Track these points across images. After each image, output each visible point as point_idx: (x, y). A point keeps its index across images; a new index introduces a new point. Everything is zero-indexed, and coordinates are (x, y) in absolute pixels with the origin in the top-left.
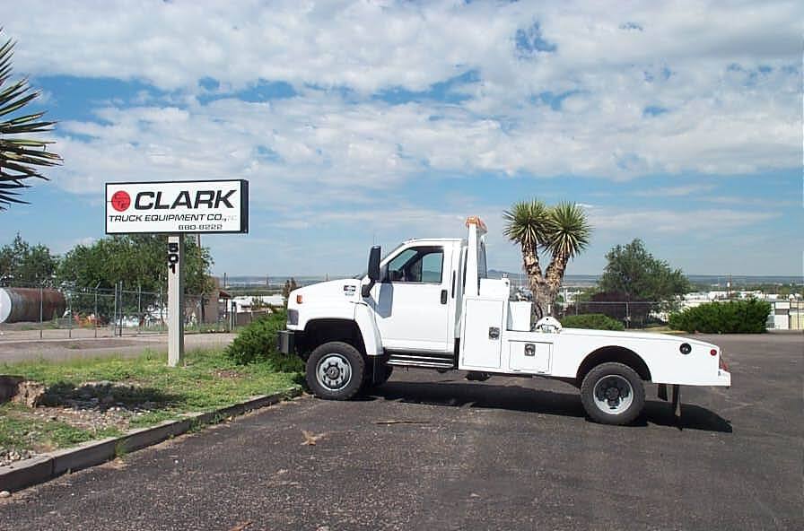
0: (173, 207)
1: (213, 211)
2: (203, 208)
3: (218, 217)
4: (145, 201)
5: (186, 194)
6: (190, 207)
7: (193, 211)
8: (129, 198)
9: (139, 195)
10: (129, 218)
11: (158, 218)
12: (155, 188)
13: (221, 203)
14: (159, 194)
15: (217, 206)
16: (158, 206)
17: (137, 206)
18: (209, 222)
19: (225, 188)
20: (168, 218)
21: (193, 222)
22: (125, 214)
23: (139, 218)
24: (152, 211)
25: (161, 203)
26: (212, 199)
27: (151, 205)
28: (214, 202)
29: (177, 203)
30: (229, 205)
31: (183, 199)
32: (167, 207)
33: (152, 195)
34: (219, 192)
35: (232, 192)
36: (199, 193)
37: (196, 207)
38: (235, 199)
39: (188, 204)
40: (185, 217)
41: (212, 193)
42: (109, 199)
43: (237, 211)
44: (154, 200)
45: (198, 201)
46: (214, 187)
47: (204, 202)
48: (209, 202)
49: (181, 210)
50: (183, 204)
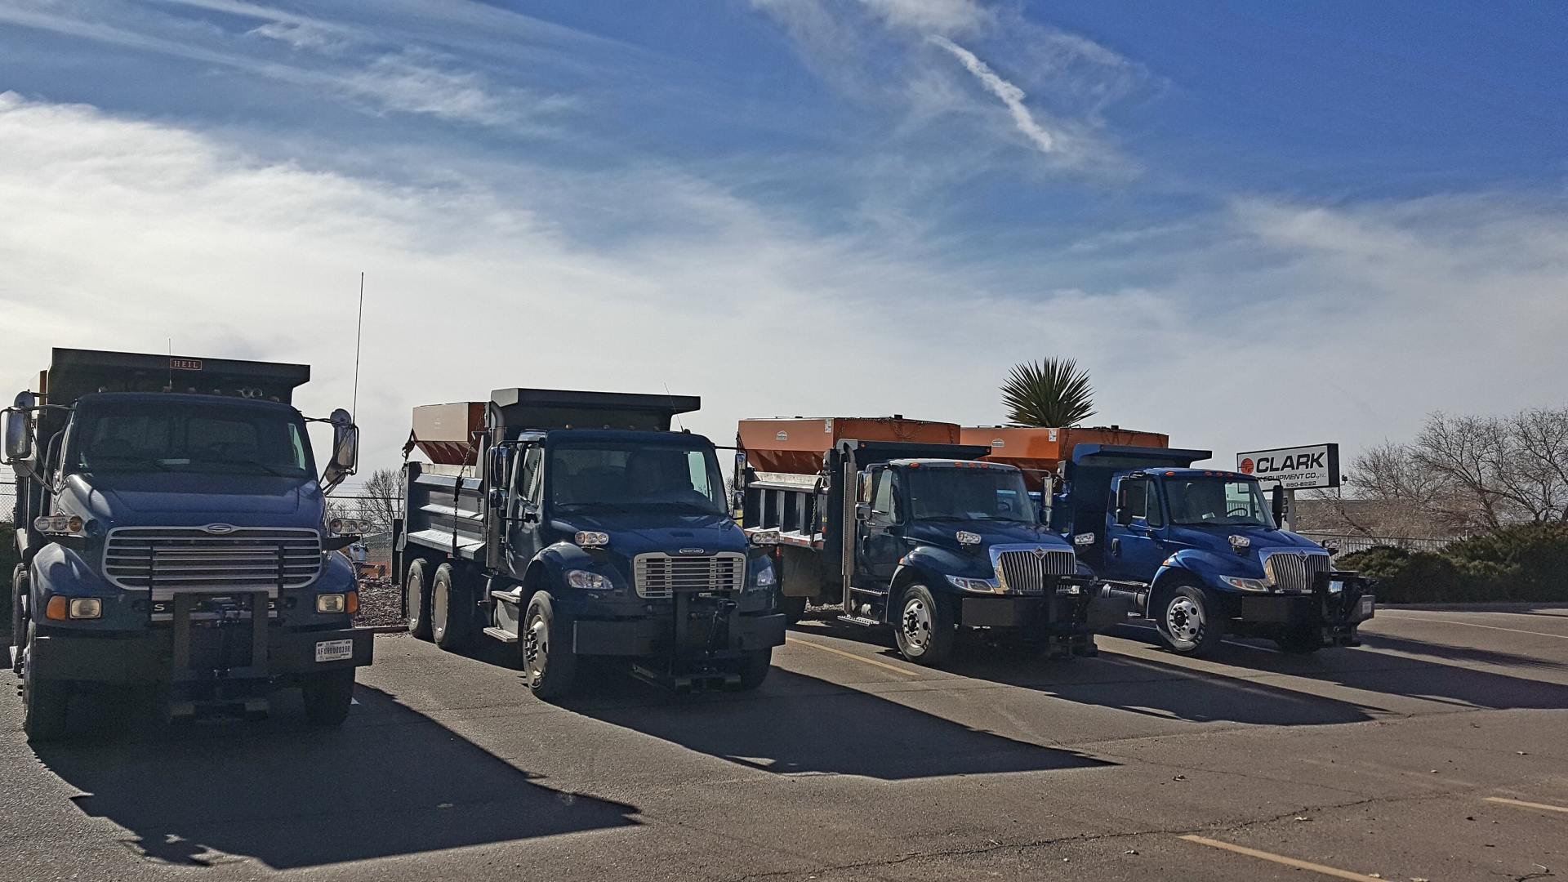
0: (1282, 469)
1: (1309, 470)
2: (1302, 468)
3: (1313, 475)
4: (1263, 465)
5: (1290, 458)
6: (1293, 468)
7: (1296, 472)
8: (1252, 464)
9: (1260, 461)
11: (1272, 479)
12: (1269, 455)
13: (1315, 463)
14: (1273, 459)
15: (1312, 467)
16: (1272, 470)
17: (1259, 471)
18: (1308, 480)
19: (1316, 452)
20: (1278, 478)
21: (1296, 480)
24: (1268, 474)
25: (1274, 467)
26: (1308, 461)
27: (1267, 468)
28: (1309, 463)
29: (1285, 466)
30: (1320, 466)
31: (1288, 463)
32: (1277, 469)
33: (1267, 460)
34: (1313, 455)
35: (1322, 454)
36: (1300, 457)
37: (1298, 468)
38: (1324, 460)
39: (1292, 466)
40: (1290, 477)
41: (1307, 456)
42: (1239, 465)
43: (1325, 470)
44: (1269, 465)
45: (1299, 464)
46: (1309, 451)
47: (1303, 464)
48: (1306, 464)
49: (1288, 471)
50: (1288, 466)
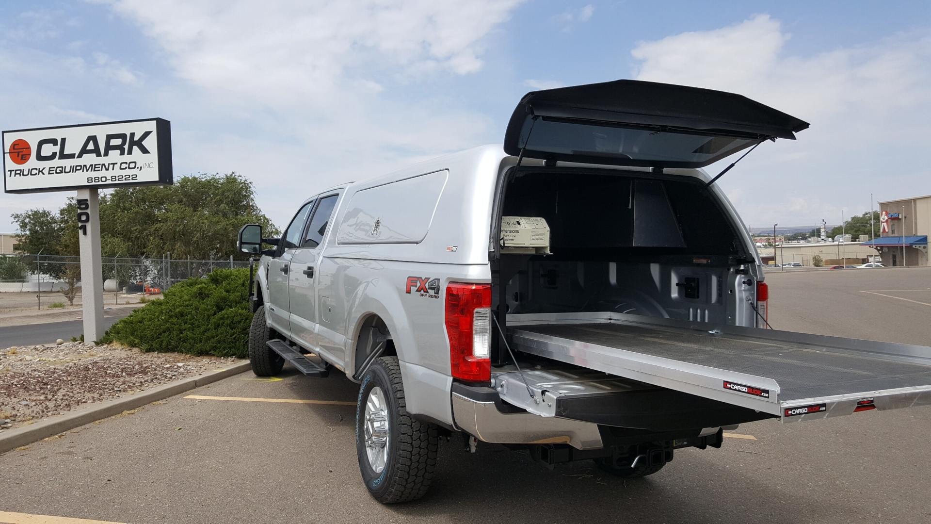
0: (80, 156)
1: (126, 158)
2: (114, 155)
3: (132, 165)
4: (47, 150)
5: (93, 138)
6: (99, 154)
7: (102, 160)
8: (29, 148)
9: (41, 143)
10: (30, 172)
11: (63, 170)
12: (57, 135)
13: (135, 148)
14: (63, 140)
15: (130, 152)
16: (63, 156)
17: (39, 158)
18: (122, 172)
19: (138, 130)
20: (74, 169)
21: (103, 173)
22: (26, 167)
23: (41, 171)
24: (57, 162)
25: (65, 153)
26: (124, 143)
27: (54, 154)
28: (126, 147)
29: (84, 151)
30: (145, 151)
31: (91, 146)
32: (72, 156)
33: (54, 142)
34: (132, 135)
35: (147, 134)
36: (109, 137)
37: (106, 154)
38: (151, 143)
39: (97, 151)
40: (94, 168)
41: (123, 136)
42: (7, 150)
43: (153, 157)
44: (57, 149)
45: (108, 148)
46: (126, 129)
47: (115, 148)
48: (120, 148)
49: (89, 159)
50: (90, 152)
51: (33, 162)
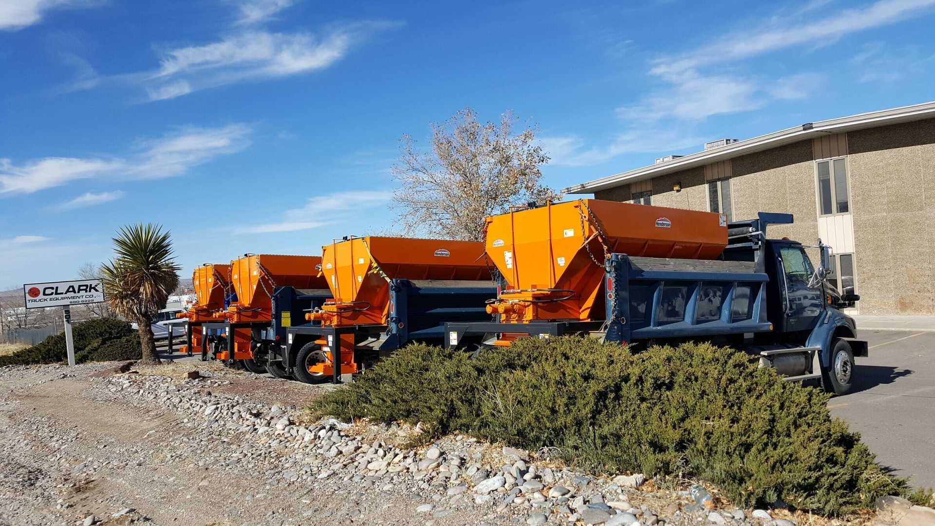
0: (66, 293)
1: (88, 293)
2: (82, 293)
3: (91, 296)
4: (48, 291)
5: (73, 287)
6: (75, 293)
7: (77, 295)
8: (39, 291)
9: (45, 289)
10: (39, 301)
11: (57, 299)
12: (54, 286)
13: (92, 290)
14: (57, 288)
15: (90, 291)
16: (57, 293)
17: (44, 294)
18: (87, 299)
19: (94, 283)
20: (62, 298)
21: (78, 299)
23: (45, 300)
24: (54, 296)
25: (58, 292)
27: (52, 293)
28: (88, 289)
29: (68, 291)
30: (97, 291)
31: (71, 289)
32: (62, 293)
33: (52, 288)
34: (91, 285)
35: (98, 285)
36: (80, 286)
37: (79, 292)
38: (99, 288)
39: (74, 291)
40: (73, 298)
41: (87, 286)
43: (101, 293)
44: (54, 291)
45: (79, 290)
46: (88, 283)
47: (83, 290)
48: (85, 290)
49: (71, 295)
50: (71, 292)
51: (41, 296)
